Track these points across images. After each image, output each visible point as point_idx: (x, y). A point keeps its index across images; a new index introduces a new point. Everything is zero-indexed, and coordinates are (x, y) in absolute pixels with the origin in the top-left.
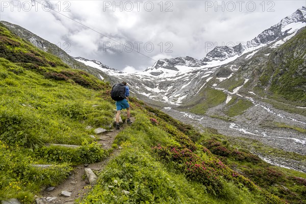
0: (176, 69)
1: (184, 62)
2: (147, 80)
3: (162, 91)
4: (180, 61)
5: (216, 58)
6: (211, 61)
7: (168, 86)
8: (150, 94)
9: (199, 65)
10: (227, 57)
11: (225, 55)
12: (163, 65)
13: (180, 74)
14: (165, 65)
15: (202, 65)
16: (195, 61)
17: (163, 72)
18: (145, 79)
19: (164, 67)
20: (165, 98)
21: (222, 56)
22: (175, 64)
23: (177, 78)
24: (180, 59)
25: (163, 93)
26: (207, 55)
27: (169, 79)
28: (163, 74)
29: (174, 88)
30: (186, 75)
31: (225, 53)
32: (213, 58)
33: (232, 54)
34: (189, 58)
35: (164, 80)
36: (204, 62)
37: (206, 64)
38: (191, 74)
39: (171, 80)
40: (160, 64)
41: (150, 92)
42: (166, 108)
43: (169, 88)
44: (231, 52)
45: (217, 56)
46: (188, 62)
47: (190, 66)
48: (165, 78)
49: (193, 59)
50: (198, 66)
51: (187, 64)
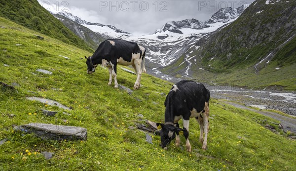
0: (181, 33)
1: (189, 25)
2: (153, 44)
3: (163, 54)
4: (186, 24)
5: (220, 20)
6: (215, 23)
7: (167, 50)
8: (151, 57)
9: (203, 27)
10: (229, 18)
11: (228, 17)
12: (170, 29)
13: (181, 38)
14: (171, 28)
15: (205, 27)
16: (199, 23)
17: (168, 36)
18: (151, 44)
19: (170, 30)
20: (162, 60)
21: (225, 18)
22: (181, 26)
23: (176, 43)
24: (186, 21)
25: (162, 56)
26: (212, 17)
27: (169, 44)
28: (168, 38)
29: (170, 52)
30: (184, 40)
31: (229, 14)
32: (217, 19)
33: (235, 16)
34: (194, 21)
35: (166, 45)
36: (208, 25)
37: (209, 26)
38: (188, 39)
39: (171, 44)
40: (167, 27)
41: (151, 56)
42: (154, 68)
43: (168, 52)
44: (234, 14)
45: (221, 18)
46: (193, 25)
47: (195, 28)
48: (167, 43)
49: (198, 21)
50: (202, 29)
51: (192, 27)
